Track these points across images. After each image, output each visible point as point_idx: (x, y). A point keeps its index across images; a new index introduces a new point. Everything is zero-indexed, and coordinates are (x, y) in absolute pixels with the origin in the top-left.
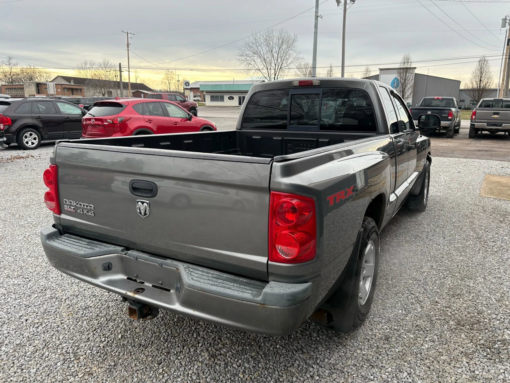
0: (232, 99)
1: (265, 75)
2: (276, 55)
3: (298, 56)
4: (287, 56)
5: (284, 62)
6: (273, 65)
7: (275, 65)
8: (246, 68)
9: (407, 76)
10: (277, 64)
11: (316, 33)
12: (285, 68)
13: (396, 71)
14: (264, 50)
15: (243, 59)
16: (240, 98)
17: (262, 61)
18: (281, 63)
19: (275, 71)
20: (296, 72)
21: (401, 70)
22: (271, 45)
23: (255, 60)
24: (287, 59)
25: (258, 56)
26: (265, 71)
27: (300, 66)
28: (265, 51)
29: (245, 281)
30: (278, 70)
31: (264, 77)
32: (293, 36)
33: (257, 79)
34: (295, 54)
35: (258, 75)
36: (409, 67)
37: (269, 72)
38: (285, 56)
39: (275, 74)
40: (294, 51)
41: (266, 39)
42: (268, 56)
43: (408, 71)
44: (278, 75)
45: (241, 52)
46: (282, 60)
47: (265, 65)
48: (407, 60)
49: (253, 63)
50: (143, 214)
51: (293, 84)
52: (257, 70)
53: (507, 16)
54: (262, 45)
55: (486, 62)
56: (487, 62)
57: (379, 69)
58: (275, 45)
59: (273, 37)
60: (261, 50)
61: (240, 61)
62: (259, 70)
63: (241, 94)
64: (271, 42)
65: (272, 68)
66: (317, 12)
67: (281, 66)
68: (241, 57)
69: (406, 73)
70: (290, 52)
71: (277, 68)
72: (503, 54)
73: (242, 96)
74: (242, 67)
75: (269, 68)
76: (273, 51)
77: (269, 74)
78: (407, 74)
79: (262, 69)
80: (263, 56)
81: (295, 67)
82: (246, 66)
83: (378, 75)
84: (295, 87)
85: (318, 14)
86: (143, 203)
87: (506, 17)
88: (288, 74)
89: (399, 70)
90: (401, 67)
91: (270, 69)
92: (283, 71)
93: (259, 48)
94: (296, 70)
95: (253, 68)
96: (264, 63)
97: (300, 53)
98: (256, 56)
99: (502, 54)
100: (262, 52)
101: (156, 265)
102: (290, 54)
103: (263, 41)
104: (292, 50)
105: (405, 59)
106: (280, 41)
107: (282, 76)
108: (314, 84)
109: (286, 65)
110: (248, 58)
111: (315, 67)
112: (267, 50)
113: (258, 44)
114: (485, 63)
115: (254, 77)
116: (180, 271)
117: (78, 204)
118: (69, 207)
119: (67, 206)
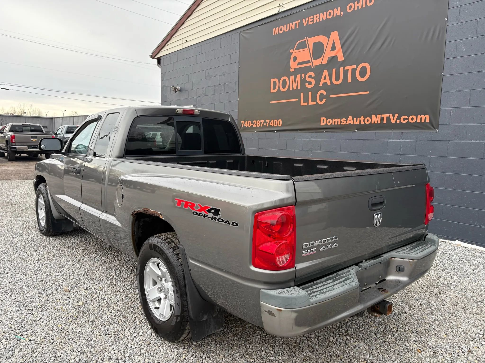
50: (378, 224)
51: (177, 111)
84: (179, 115)
86: (378, 215)
108: (195, 113)
116: (394, 258)
117: (321, 242)
118: (309, 250)
119: (307, 251)
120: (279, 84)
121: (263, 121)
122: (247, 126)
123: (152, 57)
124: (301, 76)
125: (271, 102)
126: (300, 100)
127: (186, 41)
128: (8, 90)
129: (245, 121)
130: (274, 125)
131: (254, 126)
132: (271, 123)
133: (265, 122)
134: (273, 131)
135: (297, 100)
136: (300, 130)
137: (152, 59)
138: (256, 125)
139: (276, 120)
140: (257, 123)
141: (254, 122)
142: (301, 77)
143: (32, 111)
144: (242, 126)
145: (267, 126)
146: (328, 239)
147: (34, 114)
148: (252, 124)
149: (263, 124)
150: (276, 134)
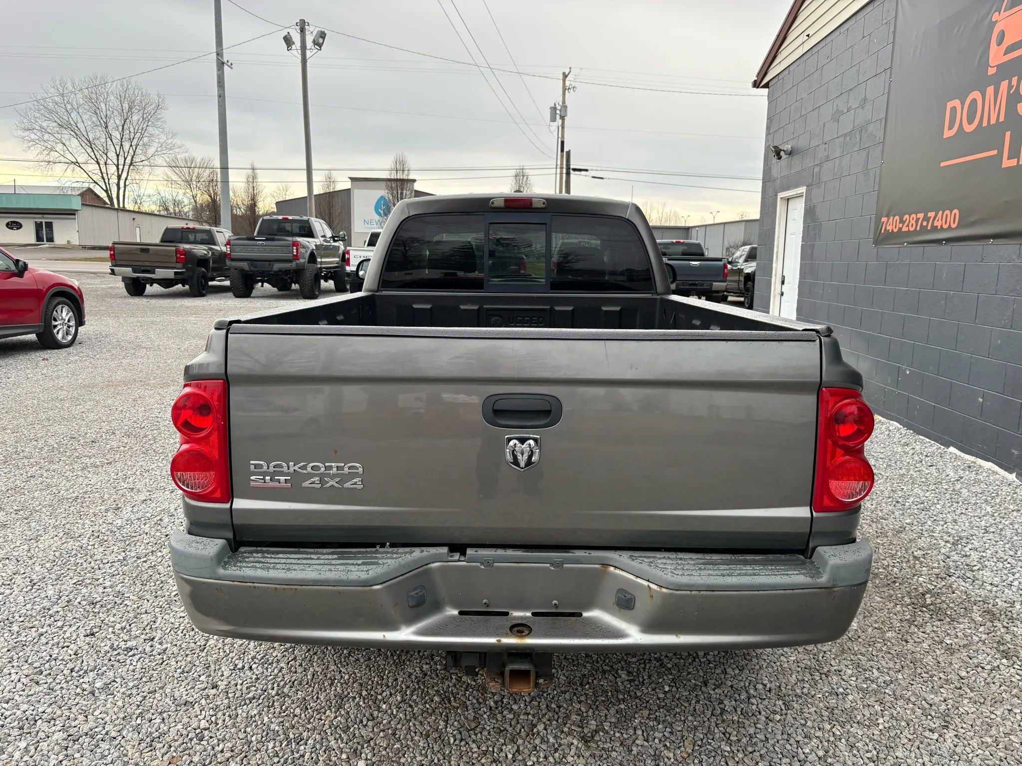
0: (18, 229)
1: (95, 178)
2: (116, 135)
3: (170, 141)
4: (146, 139)
5: (139, 151)
6: (112, 155)
7: (118, 156)
8: (41, 157)
9: (404, 195)
10: (122, 153)
11: (221, 97)
12: (141, 163)
13: (383, 184)
14: (86, 121)
15: (33, 136)
16: (38, 227)
17: (84, 144)
18: (131, 152)
19: (118, 169)
20: (167, 175)
21: (393, 182)
22: (104, 110)
23: (64, 142)
24: (144, 145)
25: (72, 133)
26: (92, 167)
27: (175, 163)
28: (90, 123)
29: (757, 558)
30: (126, 167)
31: (91, 181)
32: (156, 97)
33: (75, 185)
34: (163, 138)
35: (76, 175)
36: (405, 177)
37: (104, 170)
38: (140, 139)
39: (119, 177)
40: (161, 130)
41: (91, 98)
42: (97, 134)
43: (405, 186)
44: (126, 179)
45: (25, 121)
46: (134, 147)
47: (92, 154)
48: (400, 165)
49: (59, 147)
50: (522, 464)
51: (493, 203)
52: (73, 165)
53: (557, 103)
54: (80, 110)
55: (525, 177)
56: (527, 178)
57: (350, 178)
58: (113, 113)
59: (107, 93)
60: (80, 120)
61: (26, 142)
62: (76, 163)
63: (40, 216)
64: (103, 105)
65: (109, 162)
66: (219, 54)
67: (132, 160)
68: (27, 133)
69: (402, 190)
70: (150, 129)
71: (121, 161)
72: (557, 165)
73: (44, 221)
74: (32, 154)
75: (102, 162)
76: (109, 124)
77: (105, 175)
78: (405, 192)
79: (86, 163)
80: (84, 133)
81: (165, 164)
82: (41, 153)
83: (349, 189)
84: (497, 210)
85: (223, 59)
86: (522, 441)
87: (555, 105)
88: (150, 178)
89: (389, 183)
90: (392, 178)
91: (106, 164)
92: (138, 172)
93: (74, 115)
94: (168, 170)
95: (63, 160)
96: (89, 150)
97: (174, 135)
98: (66, 132)
99: (555, 166)
100: (80, 125)
101: (548, 568)
102: (152, 135)
103: (81, 102)
104: (154, 126)
105: (398, 164)
106: (126, 106)
107: (138, 182)
108: (534, 205)
109: (144, 158)
110: (46, 136)
111: (224, 166)
112: (93, 123)
113: (69, 107)
114: (525, 179)
115: (66, 179)
116: (616, 567)
117: (304, 467)
118: (268, 478)
119: (262, 477)
120: (962, 114)
121: (921, 216)
122: (890, 231)
123: (756, 85)
124: (1010, 83)
125: (943, 164)
126: (1001, 153)
127: (808, 36)
128: (602, 178)
129: (888, 216)
130: (941, 226)
131: (905, 229)
132: (938, 221)
133: (926, 219)
134: (938, 242)
135: (995, 152)
136: (996, 236)
137: (755, 88)
138: (908, 226)
139: (948, 212)
140: (909, 222)
141: (904, 219)
142: (1010, 86)
143: (665, 215)
144: (883, 232)
145: (929, 228)
146: (327, 464)
147: (666, 221)
148: (901, 225)
149: (922, 224)
150: (946, 248)
